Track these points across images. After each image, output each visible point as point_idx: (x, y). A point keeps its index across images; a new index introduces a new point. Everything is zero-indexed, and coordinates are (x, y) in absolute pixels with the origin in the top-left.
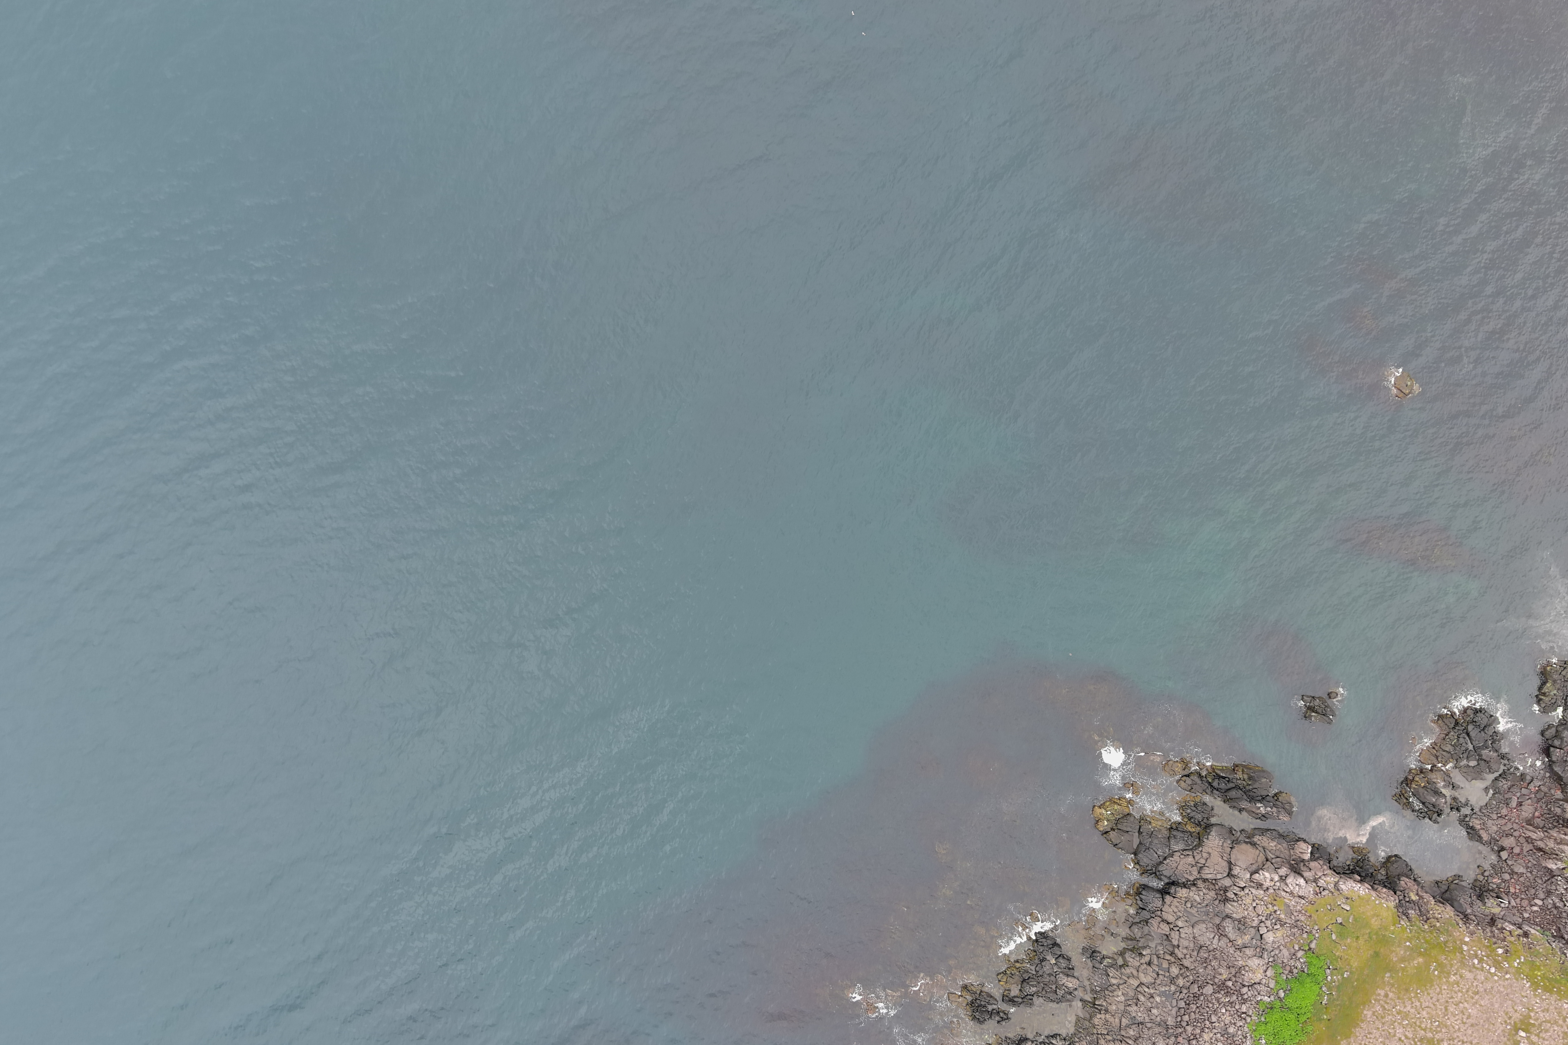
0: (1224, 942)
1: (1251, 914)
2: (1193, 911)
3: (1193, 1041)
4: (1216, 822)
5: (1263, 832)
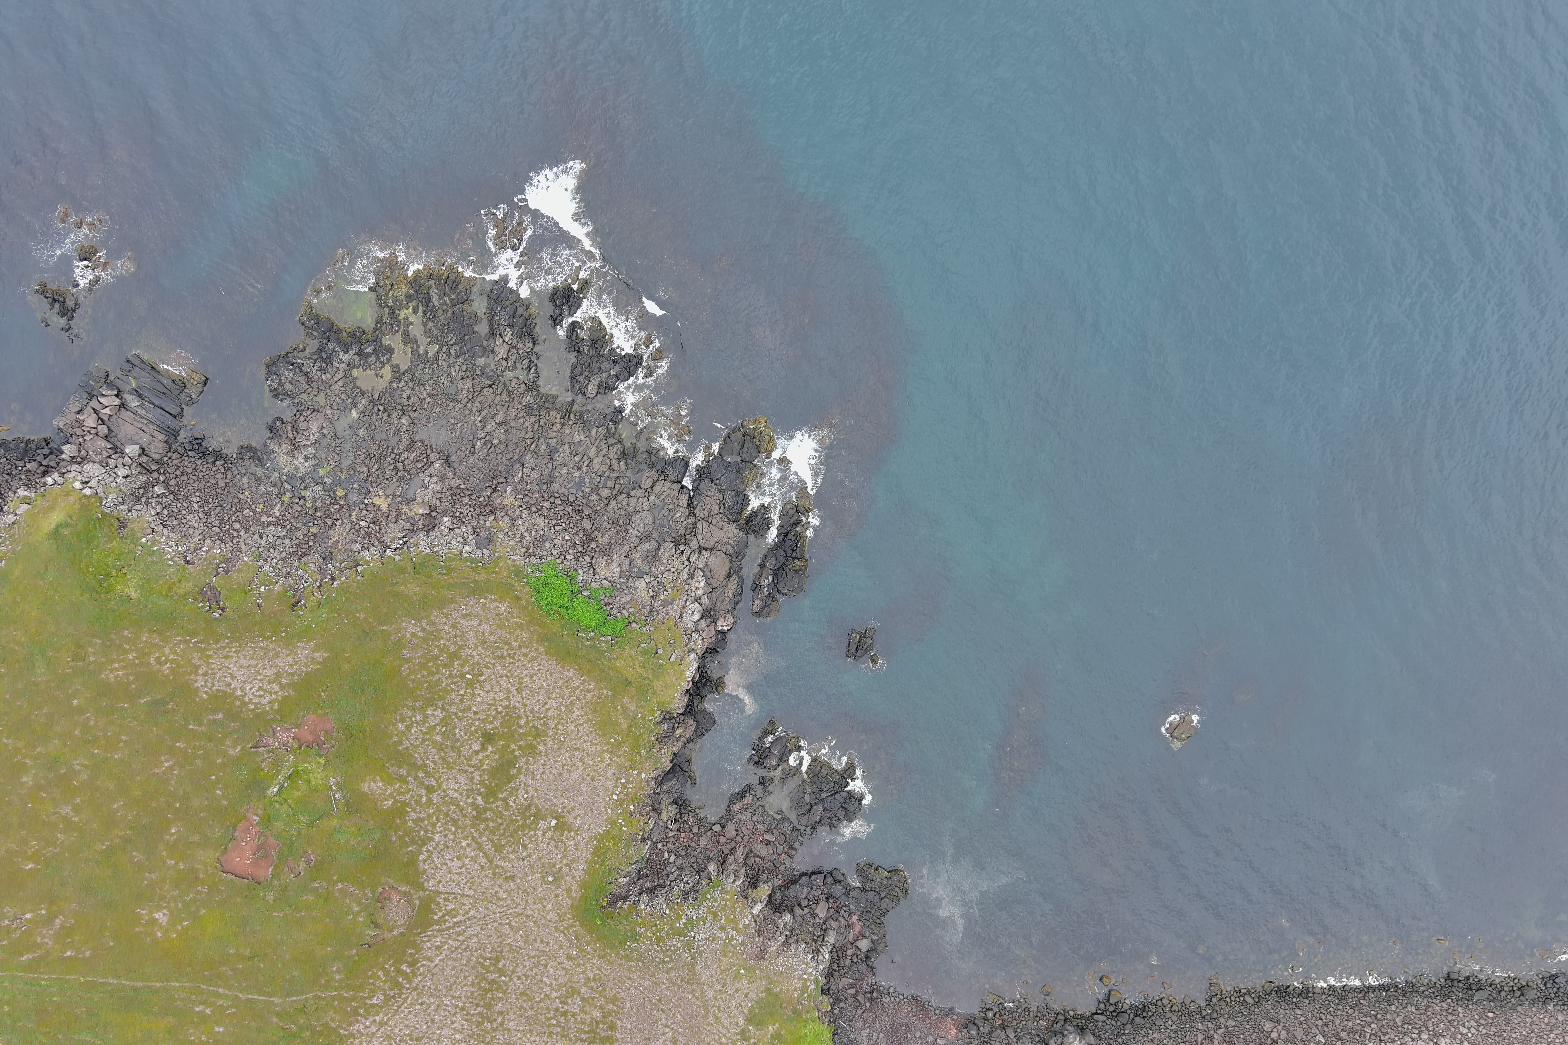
2: (665, 512)
3: (534, 509)
4: (752, 538)
5: (741, 584)
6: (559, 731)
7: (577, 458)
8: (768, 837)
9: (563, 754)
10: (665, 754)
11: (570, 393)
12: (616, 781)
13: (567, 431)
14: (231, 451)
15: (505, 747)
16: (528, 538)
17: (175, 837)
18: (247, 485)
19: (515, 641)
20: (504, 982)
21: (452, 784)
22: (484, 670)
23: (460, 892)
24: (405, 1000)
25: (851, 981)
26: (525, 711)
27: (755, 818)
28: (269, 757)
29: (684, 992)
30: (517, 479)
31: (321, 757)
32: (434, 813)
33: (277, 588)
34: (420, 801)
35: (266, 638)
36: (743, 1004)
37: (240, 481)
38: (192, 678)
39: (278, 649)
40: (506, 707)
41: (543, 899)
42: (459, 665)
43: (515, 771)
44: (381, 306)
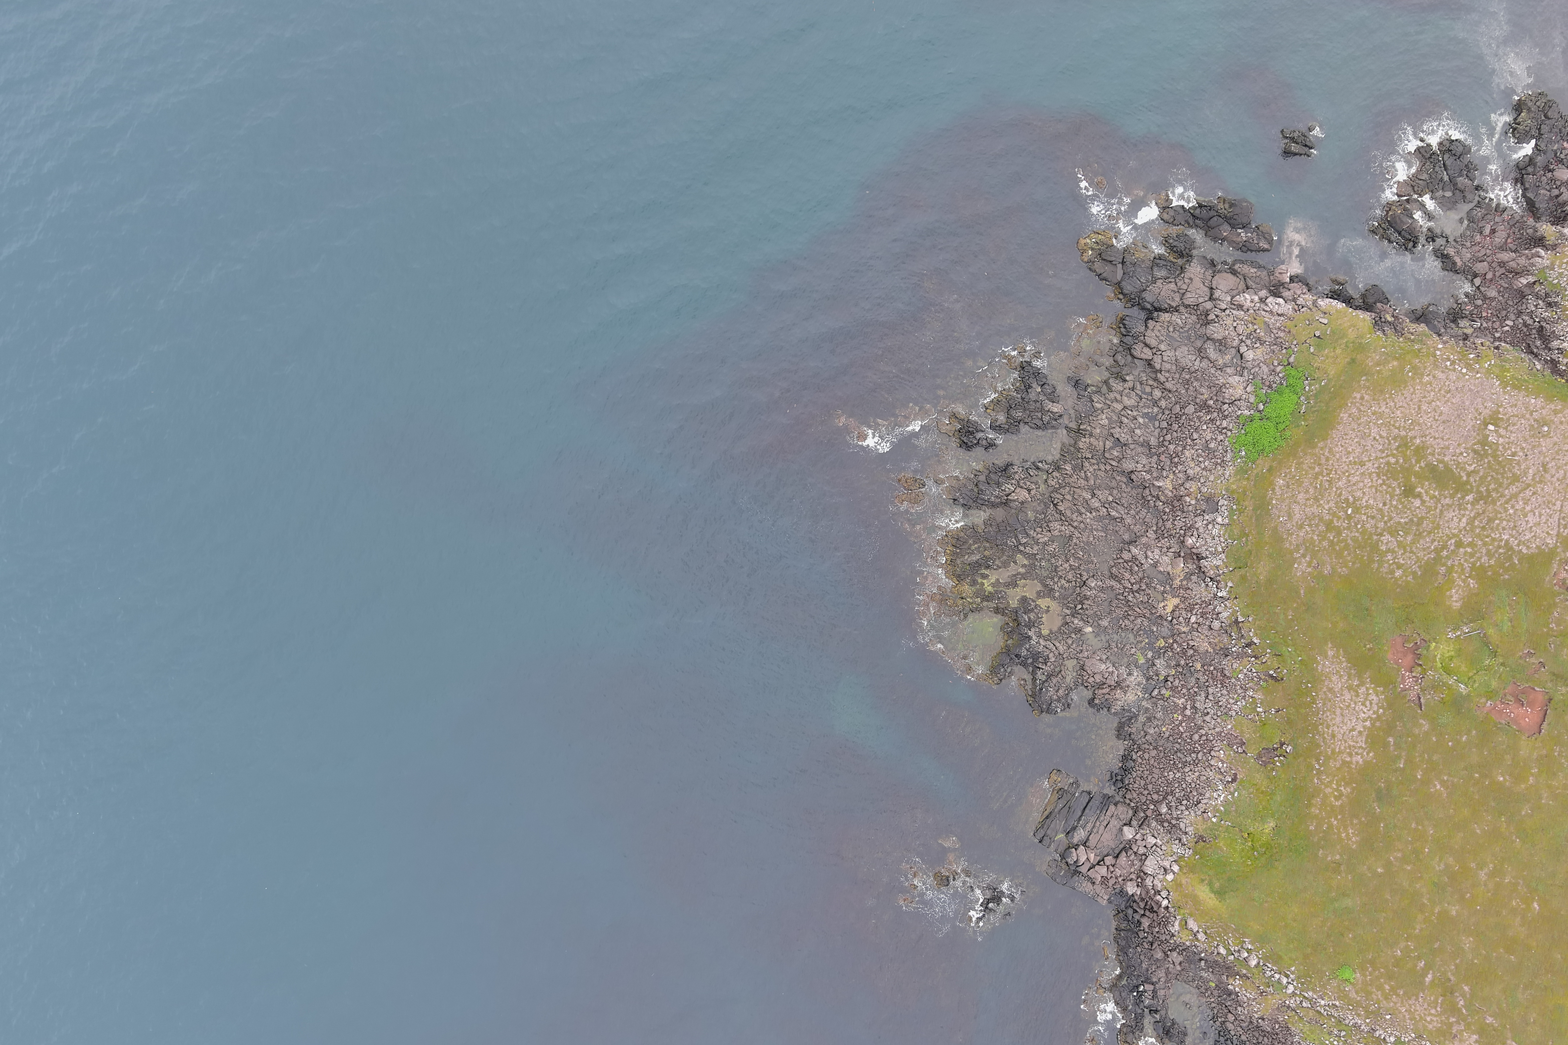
0: (1205, 364)
1: (1232, 333)
2: (1176, 335)
3: (1175, 460)
4: (1195, 252)
5: (1242, 261)
6: (1402, 425)
7: (1125, 420)
8: (1487, 231)
9: (1424, 420)
10: (1414, 329)
11: (1059, 431)
12: (1450, 370)
13: (1098, 431)
14: (1121, 746)
15: (1417, 475)
16: (1206, 464)
17: (1507, 777)
18: (1156, 728)
19: (1314, 468)
21: (1453, 525)
22: (1343, 498)
23: (1558, 513)
26: (1382, 458)
27: (1468, 244)
28: (1430, 694)
30: (1148, 477)
31: (1429, 646)
32: (1482, 540)
33: (1259, 696)
34: (1470, 553)
35: (1314, 702)
37: (1151, 735)
38: (1354, 766)
39: (1325, 689)
40: (1378, 475)
42: (1338, 521)
43: (1441, 465)
44: (982, 609)
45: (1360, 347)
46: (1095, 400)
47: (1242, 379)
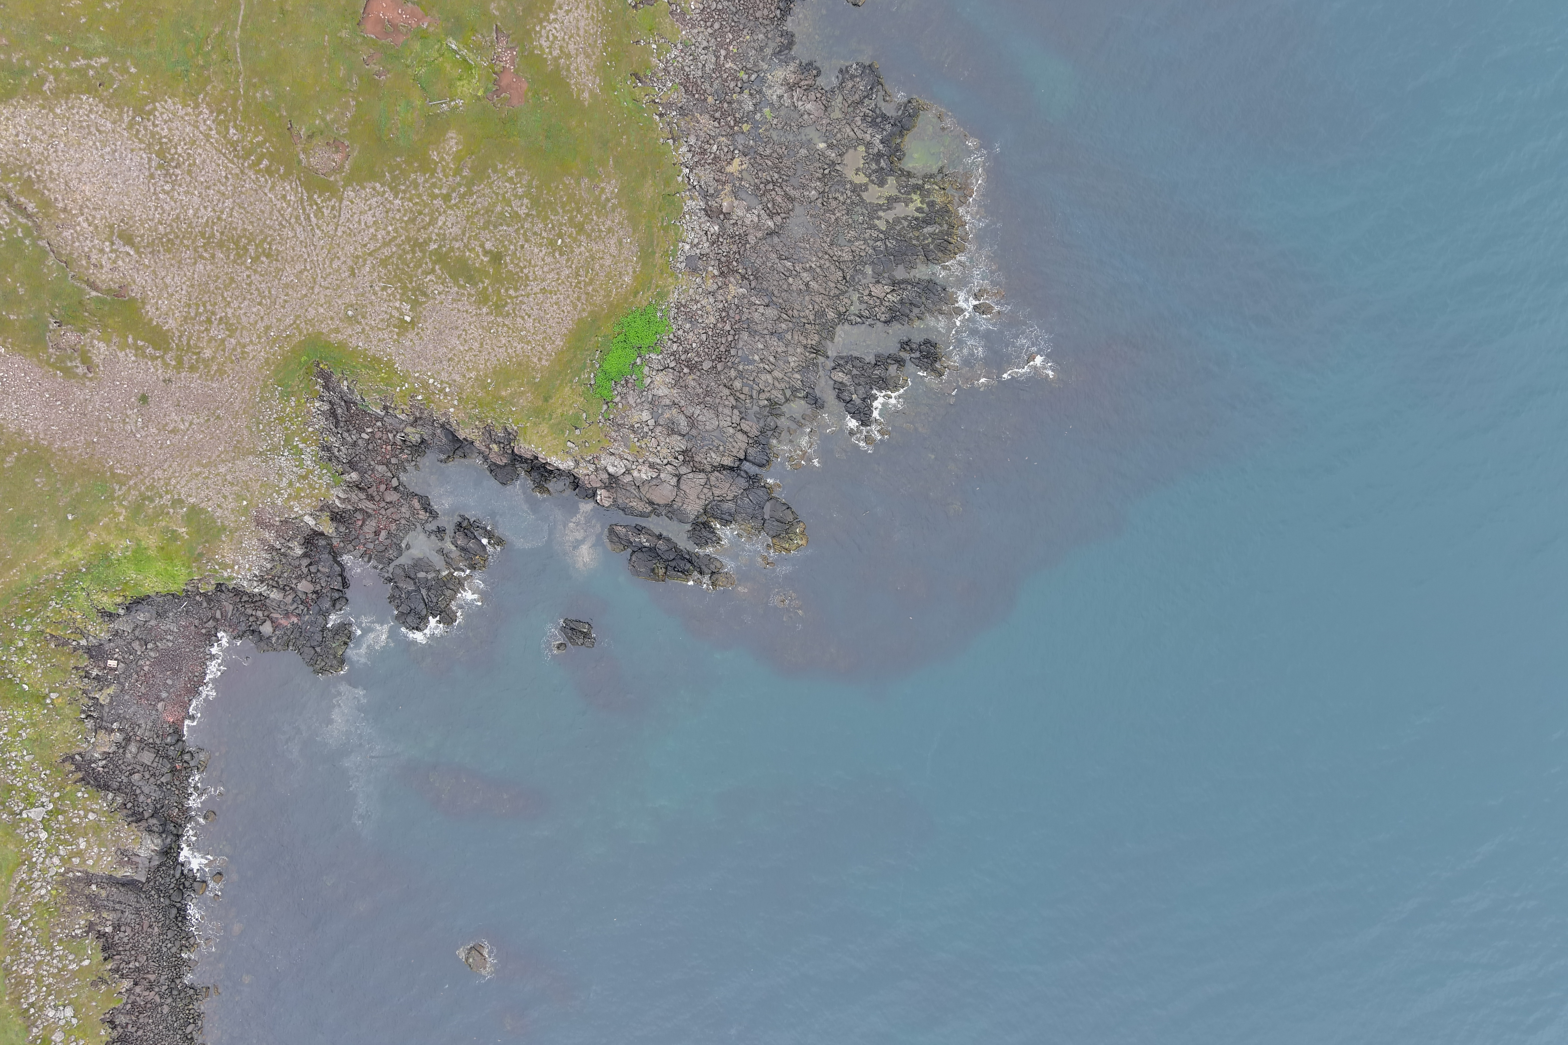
0: (689, 410)
1: (663, 439)
2: (717, 442)
3: (724, 314)
4: (688, 527)
5: (642, 515)
6: (500, 328)
7: (772, 359)
9: (477, 332)
10: (473, 432)
11: (835, 354)
12: (447, 383)
13: (798, 350)
14: (789, 25)
15: (487, 274)
16: (695, 307)
18: (756, 38)
19: (593, 290)
20: (246, 261)
21: (451, 220)
22: (565, 257)
23: (340, 223)
24: (232, 162)
25: (229, 615)
26: (522, 295)
27: (403, 522)
28: (486, 41)
29: (226, 442)
30: (753, 299)
31: (484, 92)
32: (423, 200)
33: (654, 61)
34: (435, 188)
35: (605, 45)
36: (210, 503)
37: (760, 32)
39: (594, 57)
40: (527, 277)
41: (330, 304)
42: (572, 233)
43: (462, 283)
44: (925, 176)
45: (537, 412)
46: (800, 383)
47: (655, 392)
